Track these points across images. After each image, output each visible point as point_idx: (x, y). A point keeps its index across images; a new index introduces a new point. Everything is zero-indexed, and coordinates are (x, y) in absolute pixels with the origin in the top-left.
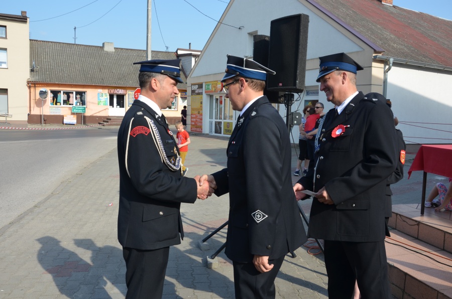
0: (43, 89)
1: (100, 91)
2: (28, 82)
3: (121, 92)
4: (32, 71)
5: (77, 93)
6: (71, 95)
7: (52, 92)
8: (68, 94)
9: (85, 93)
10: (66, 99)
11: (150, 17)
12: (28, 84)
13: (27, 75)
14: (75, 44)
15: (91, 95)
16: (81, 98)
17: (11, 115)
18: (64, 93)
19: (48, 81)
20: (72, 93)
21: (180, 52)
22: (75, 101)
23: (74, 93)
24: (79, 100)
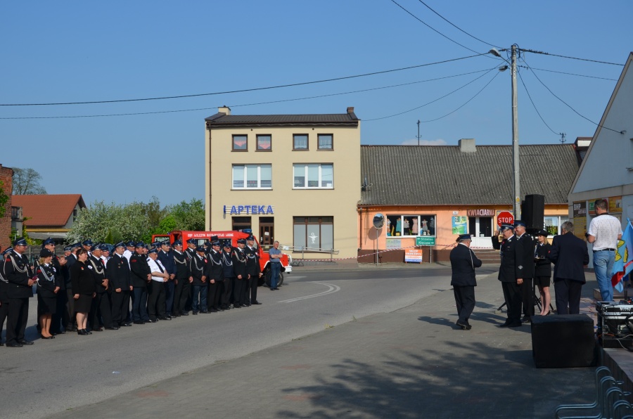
0: (378, 214)
1: (455, 212)
2: (359, 206)
3: (486, 213)
4: (363, 190)
5: (423, 217)
6: (414, 221)
7: (389, 217)
8: (410, 219)
9: (433, 216)
10: (407, 226)
11: (515, 117)
12: (359, 208)
13: (356, 196)
14: (419, 146)
15: (443, 219)
16: (428, 224)
17: (338, 251)
18: (405, 218)
19: (384, 203)
20: (417, 218)
21: (581, 143)
22: (420, 229)
23: (419, 218)
24: (426, 227)
